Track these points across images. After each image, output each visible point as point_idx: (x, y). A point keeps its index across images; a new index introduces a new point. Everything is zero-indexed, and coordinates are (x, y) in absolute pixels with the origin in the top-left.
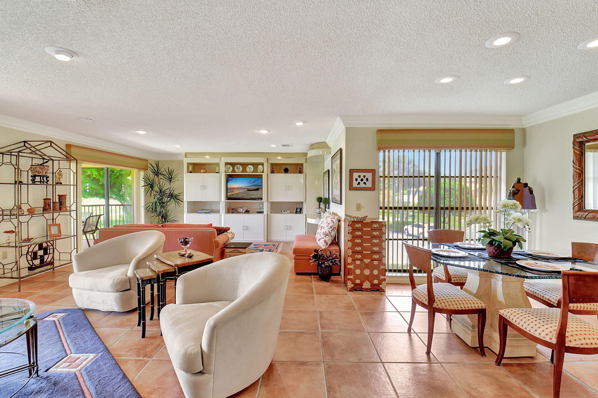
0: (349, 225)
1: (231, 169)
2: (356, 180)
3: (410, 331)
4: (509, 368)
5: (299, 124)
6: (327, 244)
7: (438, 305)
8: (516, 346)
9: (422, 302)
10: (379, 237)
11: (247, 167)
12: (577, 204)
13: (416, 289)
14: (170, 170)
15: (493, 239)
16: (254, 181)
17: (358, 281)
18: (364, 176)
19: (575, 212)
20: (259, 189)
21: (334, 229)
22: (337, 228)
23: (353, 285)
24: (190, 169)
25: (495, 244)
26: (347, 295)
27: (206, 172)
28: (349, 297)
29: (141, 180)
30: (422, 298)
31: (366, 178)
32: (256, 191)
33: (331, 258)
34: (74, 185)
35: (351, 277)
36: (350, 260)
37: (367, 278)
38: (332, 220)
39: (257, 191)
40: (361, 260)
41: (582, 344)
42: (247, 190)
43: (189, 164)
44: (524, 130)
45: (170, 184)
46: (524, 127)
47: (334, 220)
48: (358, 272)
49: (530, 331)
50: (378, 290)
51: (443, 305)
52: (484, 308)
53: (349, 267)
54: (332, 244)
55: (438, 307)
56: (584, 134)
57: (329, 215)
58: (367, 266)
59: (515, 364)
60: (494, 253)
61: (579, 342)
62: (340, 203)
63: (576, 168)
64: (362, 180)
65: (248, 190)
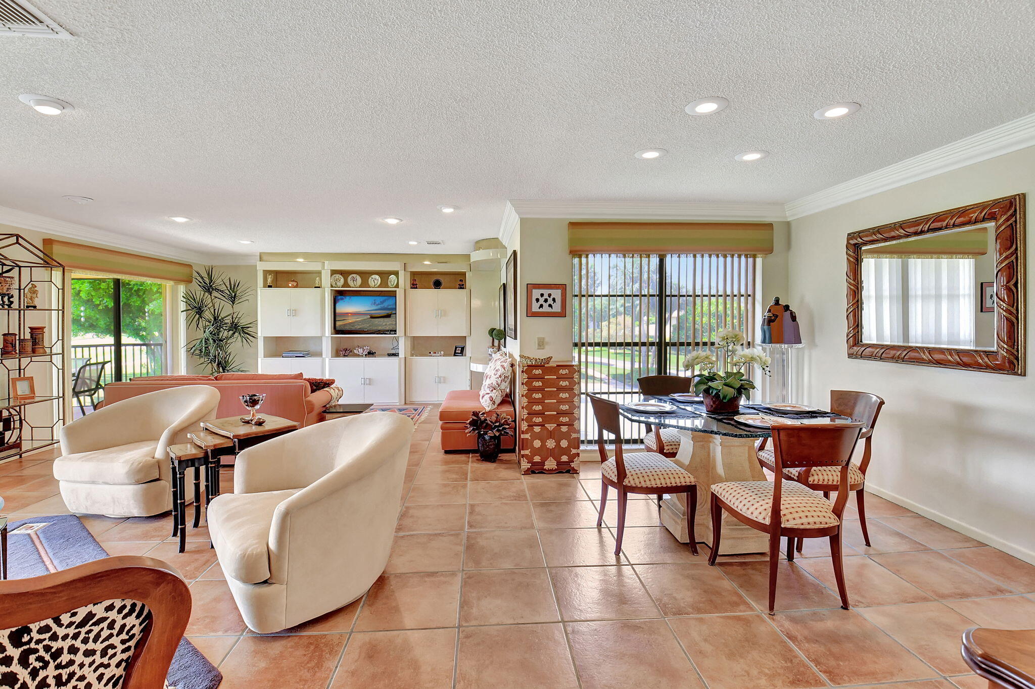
0: (523, 372)
1: (342, 280)
2: (537, 300)
3: (601, 525)
4: (726, 568)
5: (448, 211)
6: (494, 403)
7: (629, 482)
8: (738, 538)
9: (611, 479)
10: (569, 389)
11: (370, 278)
12: (851, 335)
13: (606, 462)
14: (232, 283)
15: (710, 387)
16: (382, 300)
17: (537, 459)
18: (550, 295)
19: (850, 347)
20: (391, 314)
21: (506, 379)
22: (510, 377)
23: (529, 465)
24: (269, 280)
25: (712, 392)
26: (519, 479)
27: (297, 286)
28: (522, 483)
29: (179, 300)
30: (611, 473)
31: (552, 297)
32: (385, 319)
33: (497, 424)
34: (58, 310)
35: (527, 452)
36: (524, 426)
37: (552, 453)
38: (501, 364)
39: (388, 318)
40: (541, 425)
41: (802, 524)
42: (369, 317)
43: (266, 273)
44: (788, 225)
45: (233, 307)
46: (789, 220)
47: (505, 365)
48: (537, 444)
49: (741, 510)
50: (568, 472)
51: (637, 481)
52: (693, 484)
53: (522, 436)
54: (503, 402)
55: (629, 485)
56: (859, 234)
57: (501, 357)
58: (551, 435)
59: (736, 562)
60: (712, 406)
61: (799, 521)
62: (514, 337)
63: (850, 283)
64: (546, 301)
65: (372, 317)
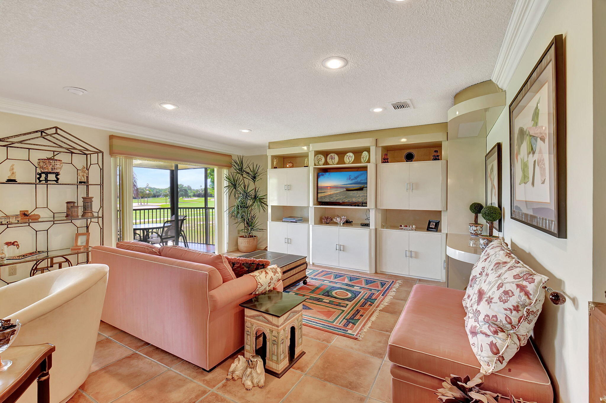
1: (323, 159)
11: (346, 156)
14: (255, 167)
20: (363, 188)
24: (275, 163)
27: (292, 167)
29: (224, 179)
32: (358, 191)
39: (360, 191)
42: (345, 190)
43: (273, 157)
45: (254, 184)
65: (347, 190)
